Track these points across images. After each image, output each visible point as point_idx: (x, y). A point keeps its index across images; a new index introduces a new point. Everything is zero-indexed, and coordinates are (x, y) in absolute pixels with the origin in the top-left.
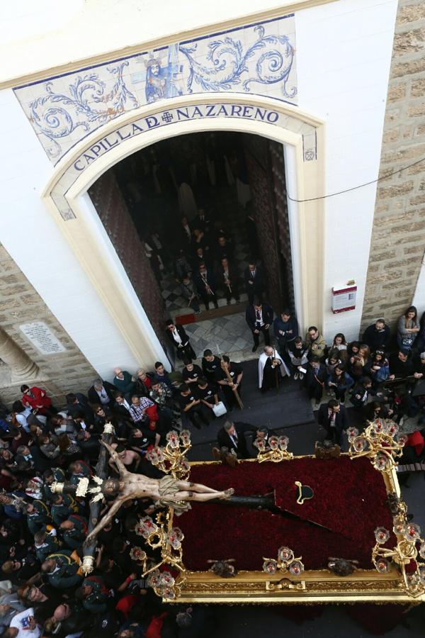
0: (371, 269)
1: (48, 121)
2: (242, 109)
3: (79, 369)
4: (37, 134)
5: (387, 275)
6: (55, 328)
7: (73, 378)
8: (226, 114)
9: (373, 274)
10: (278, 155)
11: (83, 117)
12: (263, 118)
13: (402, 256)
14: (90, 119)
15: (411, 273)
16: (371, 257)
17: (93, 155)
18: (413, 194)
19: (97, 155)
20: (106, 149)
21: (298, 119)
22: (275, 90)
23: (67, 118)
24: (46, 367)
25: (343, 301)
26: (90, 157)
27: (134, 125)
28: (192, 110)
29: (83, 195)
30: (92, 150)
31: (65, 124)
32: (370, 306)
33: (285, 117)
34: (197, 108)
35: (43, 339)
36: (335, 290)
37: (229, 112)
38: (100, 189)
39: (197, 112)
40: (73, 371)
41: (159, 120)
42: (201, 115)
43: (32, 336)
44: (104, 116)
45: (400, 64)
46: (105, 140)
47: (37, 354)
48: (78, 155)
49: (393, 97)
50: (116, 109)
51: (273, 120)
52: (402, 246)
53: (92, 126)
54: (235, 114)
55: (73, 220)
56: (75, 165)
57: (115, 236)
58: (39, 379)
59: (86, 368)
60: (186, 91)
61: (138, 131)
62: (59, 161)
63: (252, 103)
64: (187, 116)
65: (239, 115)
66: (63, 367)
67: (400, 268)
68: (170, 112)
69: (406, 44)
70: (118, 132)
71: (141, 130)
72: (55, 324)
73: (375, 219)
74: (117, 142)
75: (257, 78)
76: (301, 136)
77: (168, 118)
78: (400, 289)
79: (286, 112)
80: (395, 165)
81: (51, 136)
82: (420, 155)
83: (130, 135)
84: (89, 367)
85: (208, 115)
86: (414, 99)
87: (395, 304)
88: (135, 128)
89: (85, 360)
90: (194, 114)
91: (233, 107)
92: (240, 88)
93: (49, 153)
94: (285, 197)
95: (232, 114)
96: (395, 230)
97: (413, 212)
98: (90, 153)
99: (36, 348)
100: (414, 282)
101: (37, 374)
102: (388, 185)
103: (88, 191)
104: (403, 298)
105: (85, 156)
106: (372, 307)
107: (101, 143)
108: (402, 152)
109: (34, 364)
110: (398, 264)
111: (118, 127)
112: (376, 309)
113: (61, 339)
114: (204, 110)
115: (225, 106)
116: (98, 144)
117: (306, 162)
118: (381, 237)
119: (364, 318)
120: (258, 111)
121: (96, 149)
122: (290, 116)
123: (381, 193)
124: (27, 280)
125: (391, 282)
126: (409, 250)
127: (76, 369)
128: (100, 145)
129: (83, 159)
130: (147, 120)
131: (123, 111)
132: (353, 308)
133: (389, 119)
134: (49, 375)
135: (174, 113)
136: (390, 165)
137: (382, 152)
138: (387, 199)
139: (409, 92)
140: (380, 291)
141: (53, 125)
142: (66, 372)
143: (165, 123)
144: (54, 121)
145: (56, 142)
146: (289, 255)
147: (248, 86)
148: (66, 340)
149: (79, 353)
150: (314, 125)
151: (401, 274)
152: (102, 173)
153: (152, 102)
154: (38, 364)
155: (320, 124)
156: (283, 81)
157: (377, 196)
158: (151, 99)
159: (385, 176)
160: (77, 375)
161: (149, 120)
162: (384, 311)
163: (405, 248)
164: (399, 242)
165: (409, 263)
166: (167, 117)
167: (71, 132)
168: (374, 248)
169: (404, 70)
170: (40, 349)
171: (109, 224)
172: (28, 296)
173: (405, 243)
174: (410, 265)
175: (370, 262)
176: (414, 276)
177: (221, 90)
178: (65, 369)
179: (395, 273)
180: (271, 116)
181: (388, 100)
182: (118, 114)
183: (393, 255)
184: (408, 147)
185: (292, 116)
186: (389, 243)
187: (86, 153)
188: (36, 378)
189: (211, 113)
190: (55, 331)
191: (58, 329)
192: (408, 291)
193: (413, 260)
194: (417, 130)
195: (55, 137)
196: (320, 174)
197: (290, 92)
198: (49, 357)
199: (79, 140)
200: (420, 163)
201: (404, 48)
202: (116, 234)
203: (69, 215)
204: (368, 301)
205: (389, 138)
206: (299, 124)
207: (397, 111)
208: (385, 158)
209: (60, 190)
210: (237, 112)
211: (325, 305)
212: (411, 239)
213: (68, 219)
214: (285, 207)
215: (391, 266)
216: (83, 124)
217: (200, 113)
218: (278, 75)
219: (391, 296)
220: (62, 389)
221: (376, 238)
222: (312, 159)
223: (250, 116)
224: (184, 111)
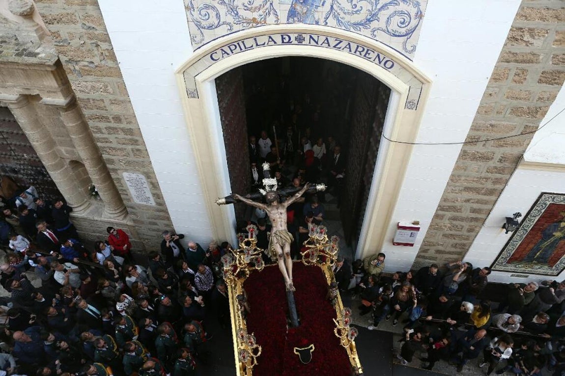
0: (437, 216)
1: (200, 14)
2: (365, 51)
3: (161, 225)
4: (188, 21)
5: (449, 225)
6: (152, 183)
7: (154, 230)
8: (350, 51)
9: (438, 221)
10: (384, 97)
11: (230, 19)
12: (380, 62)
13: (466, 214)
14: (235, 22)
15: (471, 230)
16: (439, 206)
17: (229, 51)
18: (491, 164)
19: (232, 53)
20: (241, 49)
21: (410, 72)
22: (397, 43)
23: (217, 15)
24: (135, 214)
25: (404, 236)
26: (226, 52)
27: (270, 37)
28: (322, 39)
29: (210, 82)
30: (229, 47)
31: (213, 20)
32: (426, 248)
33: (399, 67)
34: (327, 39)
35: (139, 189)
36: (400, 225)
37: (353, 50)
38: (226, 80)
39: (326, 42)
40: (155, 224)
41: (293, 39)
42: (329, 45)
43: (131, 184)
44: (248, 23)
45: (510, 52)
46: (243, 42)
47: (130, 201)
48: (217, 48)
49: (496, 78)
50: (259, 20)
51: (388, 67)
52: (469, 205)
53: (236, 28)
54: (358, 53)
55: (194, 99)
56: (212, 55)
57: (227, 122)
58: (125, 222)
59: (168, 225)
60: (322, 21)
61: (272, 43)
62: (199, 48)
63: (375, 49)
64: (317, 43)
65: (361, 54)
66: (149, 218)
67: (463, 224)
68: (304, 35)
69: (519, 38)
70: (255, 39)
71: (275, 43)
72: (154, 181)
73: (452, 175)
74: (252, 46)
75: (384, 28)
76: (409, 87)
77: (300, 40)
78: (457, 241)
79: (401, 63)
80: (483, 135)
81: (199, 26)
82: (508, 132)
83: (264, 44)
84: (170, 225)
85: (335, 47)
86: (514, 84)
87: (449, 253)
88: (270, 40)
89: (168, 218)
90: (323, 43)
91: (358, 47)
92: (368, 32)
93: (193, 39)
94: (381, 133)
95: (355, 52)
96: (467, 189)
97: (487, 179)
98: (226, 49)
99: (131, 194)
100: (471, 239)
101: (125, 217)
102: (472, 149)
103: (216, 79)
104: (459, 250)
105: (222, 50)
106: (428, 250)
107: (238, 44)
108: (492, 126)
109: (125, 208)
110: (462, 219)
111: (256, 35)
112: (432, 252)
113: (154, 195)
114: (333, 42)
115: (351, 44)
116: (236, 44)
117: (407, 110)
118: (453, 191)
119: (418, 256)
120: (378, 56)
121: (233, 47)
123: (464, 154)
124: (142, 136)
125: (451, 232)
126: (475, 210)
127: (158, 223)
128: (237, 45)
129: (219, 52)
130: (282, 36)
131: (265, 23)
132: (412, 245)
133: (488, 95)
134: (134, 221)
135: (307, 37)
136: (479, 133)
137: (474, 120)
138: (468, 162)
139: (511, 77)
140: (439, 238)
141: (204, 18)
142: (150, 223)
143: (296, 43)
144: (206, 15)
145: (201, 31)
146: (370, 183)
147: (375, 33)
148: (158, 196)
149: (166, 211)
150: (421, 82)
151: (462, 229)
152: (231, 68)
153: (291, 23)
154: (129, 209)
155: (429, 82)
156: (406, 37)
157: (459, 155)
158: (291, 20)
159: (471, 141)
160: (158, 229)
161: (284, 36)
162: (438, 255)
163: (471, 207)
164: (468, 201)
165: (471, 221)
166: (300, 39)
167: (216, 27)
168: (444, 199)
169: (512, 58)
170: (133, 196)
171: (225, 112)
172: (138, 150)
173: (473, 203)
174: (472, 224)
175: (436, 211)
176: (473, 234)
177: (352, 29)
178: (150, 220)
179: (457, 226)
180: (387, 62)
181: (491, 79)
182: (259, 25)
183: (459, 210)
184: (498, 123)
185: (405, 68)
186: (459, 199)
187: (223, 48)
188: (123, 220)
189: (338, 46)
190: (151, 186)
191: (155, 186)
192: (464, 245)
193: (476, 219)
194: (509, 111)
195: (202, 28)
196: (415, 124)
197: (409, 48)
198: (139, 206)
199: (221, 36)
200: (505, 140)
201: (517, 40)
202: (229, 121)
203: (193, 94)
204: (426, 244)
205: (484, 110)
206: (410, 77)
207: (497, 90)
208: (475, 126)
209: (192, 72)
210: (360, 52)
211: (388, 235)
212: (478, 202)
213: (191, 97)
214: (378, 142)
215: (455, 219)
216: (229, 24)
217: (328, 43)
218: (403, 31)
219: (447, 245)
220: (141, 236)
221: (449, 191)
222: (412, 109)
223: (370, 58)
224: (315, 37)
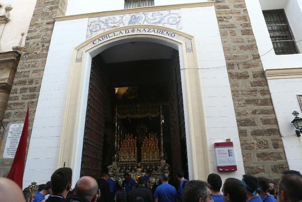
1: (93, 27)
2: (161, 31)
8: (155, 32)
11: (105, 27)
12: (169, 35)
14: (107, 28)
19: (103, 40)
20: (107, 38)
21: (183, 36)
22: (174, 27)
23: (100, 27)
26: (100, 40)
30: (102, 38)
31: (98, 29)
33: (178, 35)
34: (144, 29)
42: (145, 31)
44: (112, 28)
45: (222, 25)
46: (109, 35)
49: (223, 35)
50: (116, 26)
51: (173, 36)
64: (140, 31)
65: (160, 33)
68: (134, 29)
70: (114, 33)
74: (112, 36)
75: (167, 23)
76: (185, 42)
79: (178, 33)
81: (91, 31)
85: (148, 32)
91: (158, 30)
92: (161, 25)
95: (157, 33)
107: (106, 36)
114: (147, 30)
116: (105, 36)
117: (188, 53)
120: (167, 32)
121: (104, 38)
122: (180, 35)
129: (97, 40)
130: (126, 31)
131: (119, 27)
133: (224, 42)
135: (136, 30)
144: (95, 27)
145: (91, 33)
156: (177, 25)
167: (98, 31)
180: (172, 34)
184: (237, 54)
194: (239, 48)
201: (222, 21)
203: (79, 60)
205: (226, 49)
206: (184, 38)
208: (227, 58)
213: (78, 62)
216: (104, 29)
218: (175, 23)
222: (190, 52)
223: (164, 34)
224: (139, 29)
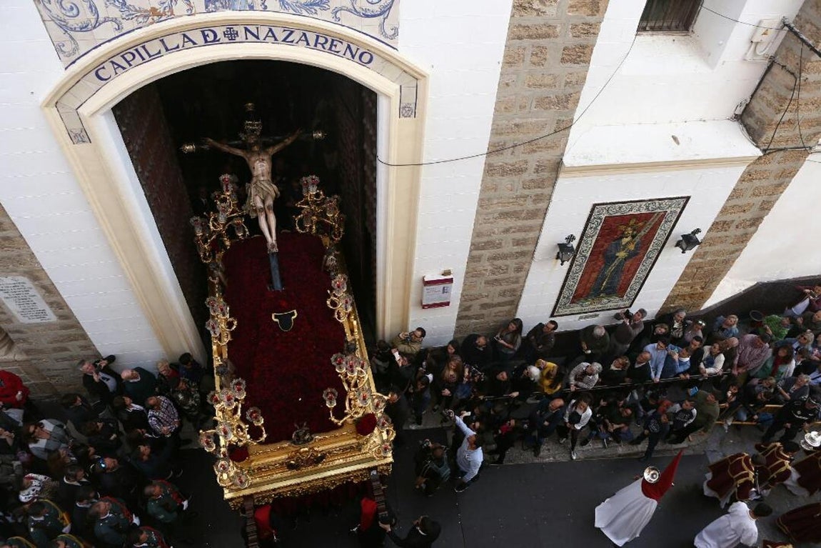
0: (472, 259)
1: (62, 8)
2: (328, 42)
3: (74, 348)
4: (44, 21)
5: (490, 268)
6: (44, 287)
7: (64, 359)
8: (308, 44)
9: (473, 265)
10: (370, 105)
11: (114, 12)
12: (353, 57)
13: (509, 248)
14: (124, 16)
15: (519, 269)
16: (472, 244)
17: (124, 64)
18: (526, 176)
19: (130, 65)
20: (143, 59)
21: (397, 66)
22: (372, 25)
23: (91, 7)
24: (24, 340)
25: (434, 295)
26: (119, 66)
27: (185, 36)
28: (263, 32)
29: (104, 114)
30: (123, 56)
31: (86, 16)
32: (469, 303)
33: (381, 60)
34: (271, 30)
35: (24, 301)
36: (426, 280)
37: (312, 43)
38: (132, 109)
39: (270, 34)
40: (65, 349)
41: (220, 35)
42: (276, 40)
43: (7, 295)
44: (145, 16)
45: (520, 25)
46: (144, 47)
47: (12, 322)
48: (103, 60)
49: (510, 60)
50: (162, 10)
51: (366, 61)
52: (511, 236)
53: (127, 25)
54: (319, 46)
55: (84, 144)
56: (97, 71)
57: (146, 174)
58: (10, 357)
59: (86, 347)
60: (258, 6)
61: (190, 44)
62: (74, 62)
63: (342, 37)
64: (257, 38)
66: (51, 343)
67: (508, 262)
68: (235, 28)
69: (527, 5)
70: (162, 41)
71: (194, 43)
72: (46, 283)
73: (481, 200)
74: (159, 52)
75: (350, 7)
76: (399, 87)
77: (231, 36)
78: (505, 287)
79: (383, 55)
80: (509, 139)
81: (64, 26)
82: (537, 132)
83: (178, 47)
84: (89, 346)
85: (284, 40)
86: (533, 67)
87: (499, 305)
88: (186, 40)
89: (84, 336)
90: (267, 36)
91: (318, 37)
92: (327, 15)
93: (59, 49)
94: (375, 156)
95: (316, 46)
96: (504, 215)
97: (525, 197)
98: (119, 60)
99: (10, 311)
100: (521, 280)
101: (10, 349)
102: (498, 160)
103: (114, 109)
104: (508, 299)
105: (113, 63)
106: (470, 306)
107: (137, 50)
108: (517, 125)
109: (7, 335)
110: (505, 257)
111: (163, 34)
112: (476, 309)
113: (51, 304)
114: (281, 35)
115: (307, 34)
116: (131, 50)
117: (402, 118)
118: (487, 221)
119: (459, 318)
120: (349, 47)
121: (129, 57)
122: (387, 60)
123: (489, 170)
124: (8, 216)
125: (495, 277)
126: (518, 241)
127: (70, 348)
128: (136, 53)
129: (108, 65)
130: (203, 32)
131: (172, 15)
132: (448, 304)
133: (504, 85)
134: (27, 352)
135: (241, 30)
136: (503, 138)
137: (494, 121)
138: (497, 178)
139: (528, 59)
140: (481, 288)
141: (71, 14)
142: (55, 350)
143: (227, 40)
144: (72, 9)
145: (71, 37)
146: (374, 229)
147: (338, 15)
148: (59, 305)
149: (77, 325)
150: (414, 78)
151: (507, 269)
152: (134, 90)
153: (212, 11)
154: (11, 336)
155: (425, 77)
156: (382, 17)
157: (484, 170)
158: (211, 7)
159: (495, 149)
160: (71, 356)
161: (206, 33)
162: (484, 312)
163: (513, 239)
164: (507, 231)
165: (517, 257)
166: (231, 34)
167: (95, 27)
168: (477, 234)
169: (523, 33)
170: (15, 313)
171: (139, 158)
172: (7, 239)
173: (514, 232)
174: (519, 260)
175: (470, 251)
176: (523, 273)
177: (304, 13)
178: (56, 345)
179: (500, 268)
180: (364, 56)
181: (503, 63)
182: (163, 18)
183: (499, 245)
184: (524, 121)
185: (389, 60)
186: (496, 230)
187: (114, 60)
188: (5, 355)
189: (289, 40)
190: (44, 291)
191: (49, 290)
192: (514, 290)
193: (523, 254)
194: (534, 103)
195: (71, 29)
196: (418, 136)
197: (390, 32)
198: (30, 327)
199: (105, 42)
200: (536, 142)
201: (525, 8)
202: (149, 171)
203: (81, 136)
204: (466, 298)
205: (503, 107)
206: (397, 72)
207: (514, 77)
208: (497, 129)
209: (71, 102)
210: (322, 44)
211: (413, 297)
212: (520, 230)
213: (78, 142)
214: (374, 169)
215: (494, 258)
216: (114, 20)
217: (274, 36)
218: (376, 8)
219: (494, 294)
220: (45, 374)
221: (480, 222)
222: (410, 116)
223: (338, 52)
224: (253, 29)
